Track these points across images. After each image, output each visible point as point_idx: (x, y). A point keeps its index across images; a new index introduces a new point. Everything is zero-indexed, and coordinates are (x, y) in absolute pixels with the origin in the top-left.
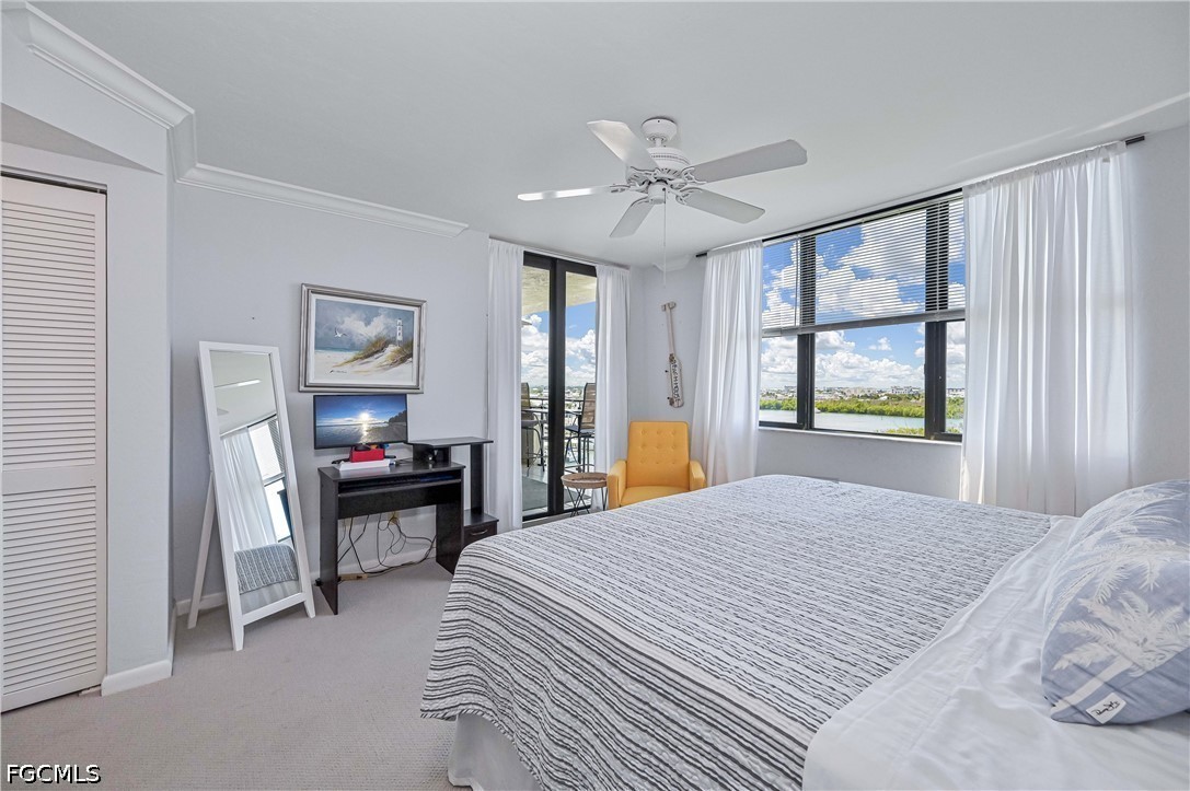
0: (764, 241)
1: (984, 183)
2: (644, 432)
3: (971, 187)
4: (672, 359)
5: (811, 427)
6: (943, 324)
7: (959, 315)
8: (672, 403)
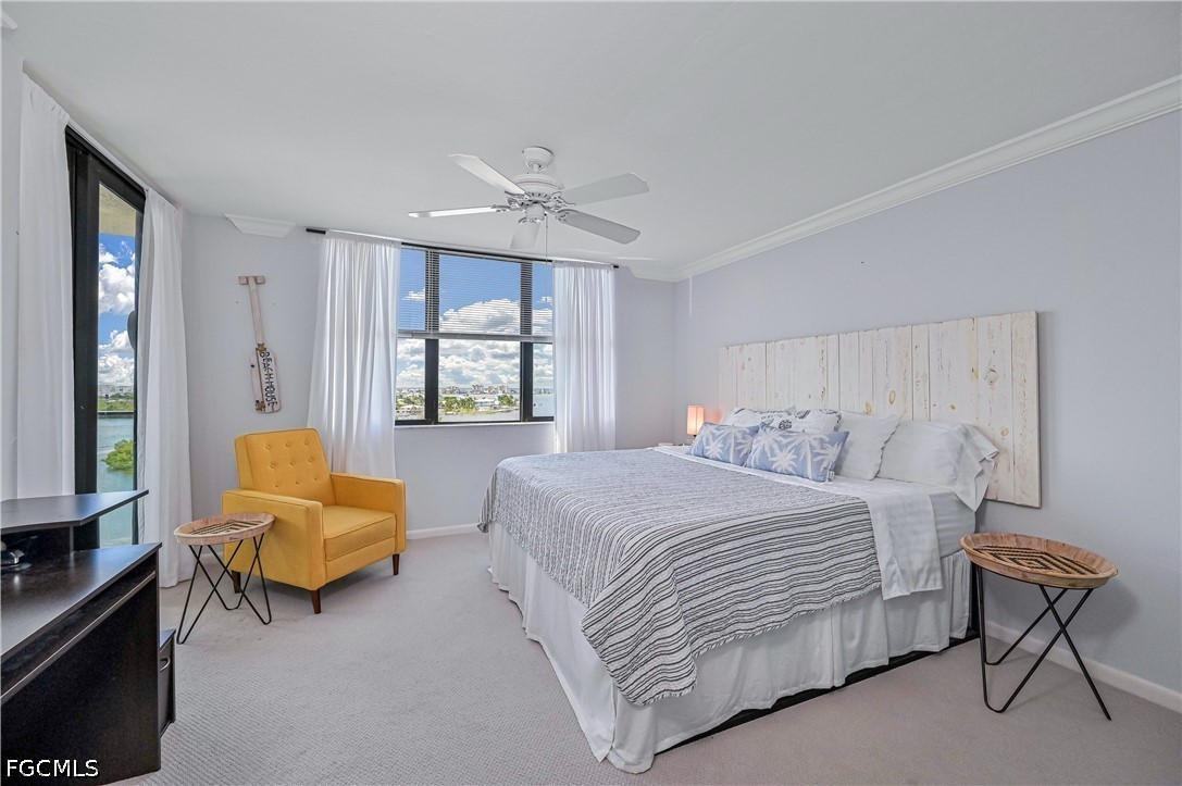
0: (403, 244)
1: (562, 262)
2: (269, 447)
3: (557, 261)
4: (261, 349)
5: (437, 423)
6: (531, 344)
7: (542, 340)
8: (260, 406)
